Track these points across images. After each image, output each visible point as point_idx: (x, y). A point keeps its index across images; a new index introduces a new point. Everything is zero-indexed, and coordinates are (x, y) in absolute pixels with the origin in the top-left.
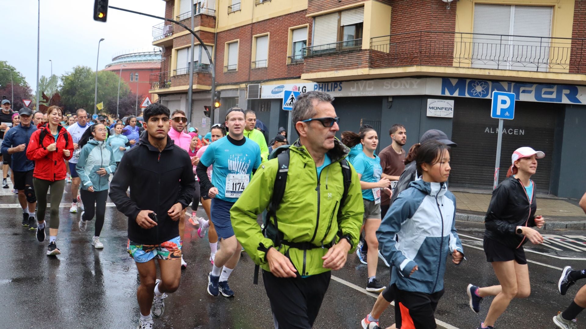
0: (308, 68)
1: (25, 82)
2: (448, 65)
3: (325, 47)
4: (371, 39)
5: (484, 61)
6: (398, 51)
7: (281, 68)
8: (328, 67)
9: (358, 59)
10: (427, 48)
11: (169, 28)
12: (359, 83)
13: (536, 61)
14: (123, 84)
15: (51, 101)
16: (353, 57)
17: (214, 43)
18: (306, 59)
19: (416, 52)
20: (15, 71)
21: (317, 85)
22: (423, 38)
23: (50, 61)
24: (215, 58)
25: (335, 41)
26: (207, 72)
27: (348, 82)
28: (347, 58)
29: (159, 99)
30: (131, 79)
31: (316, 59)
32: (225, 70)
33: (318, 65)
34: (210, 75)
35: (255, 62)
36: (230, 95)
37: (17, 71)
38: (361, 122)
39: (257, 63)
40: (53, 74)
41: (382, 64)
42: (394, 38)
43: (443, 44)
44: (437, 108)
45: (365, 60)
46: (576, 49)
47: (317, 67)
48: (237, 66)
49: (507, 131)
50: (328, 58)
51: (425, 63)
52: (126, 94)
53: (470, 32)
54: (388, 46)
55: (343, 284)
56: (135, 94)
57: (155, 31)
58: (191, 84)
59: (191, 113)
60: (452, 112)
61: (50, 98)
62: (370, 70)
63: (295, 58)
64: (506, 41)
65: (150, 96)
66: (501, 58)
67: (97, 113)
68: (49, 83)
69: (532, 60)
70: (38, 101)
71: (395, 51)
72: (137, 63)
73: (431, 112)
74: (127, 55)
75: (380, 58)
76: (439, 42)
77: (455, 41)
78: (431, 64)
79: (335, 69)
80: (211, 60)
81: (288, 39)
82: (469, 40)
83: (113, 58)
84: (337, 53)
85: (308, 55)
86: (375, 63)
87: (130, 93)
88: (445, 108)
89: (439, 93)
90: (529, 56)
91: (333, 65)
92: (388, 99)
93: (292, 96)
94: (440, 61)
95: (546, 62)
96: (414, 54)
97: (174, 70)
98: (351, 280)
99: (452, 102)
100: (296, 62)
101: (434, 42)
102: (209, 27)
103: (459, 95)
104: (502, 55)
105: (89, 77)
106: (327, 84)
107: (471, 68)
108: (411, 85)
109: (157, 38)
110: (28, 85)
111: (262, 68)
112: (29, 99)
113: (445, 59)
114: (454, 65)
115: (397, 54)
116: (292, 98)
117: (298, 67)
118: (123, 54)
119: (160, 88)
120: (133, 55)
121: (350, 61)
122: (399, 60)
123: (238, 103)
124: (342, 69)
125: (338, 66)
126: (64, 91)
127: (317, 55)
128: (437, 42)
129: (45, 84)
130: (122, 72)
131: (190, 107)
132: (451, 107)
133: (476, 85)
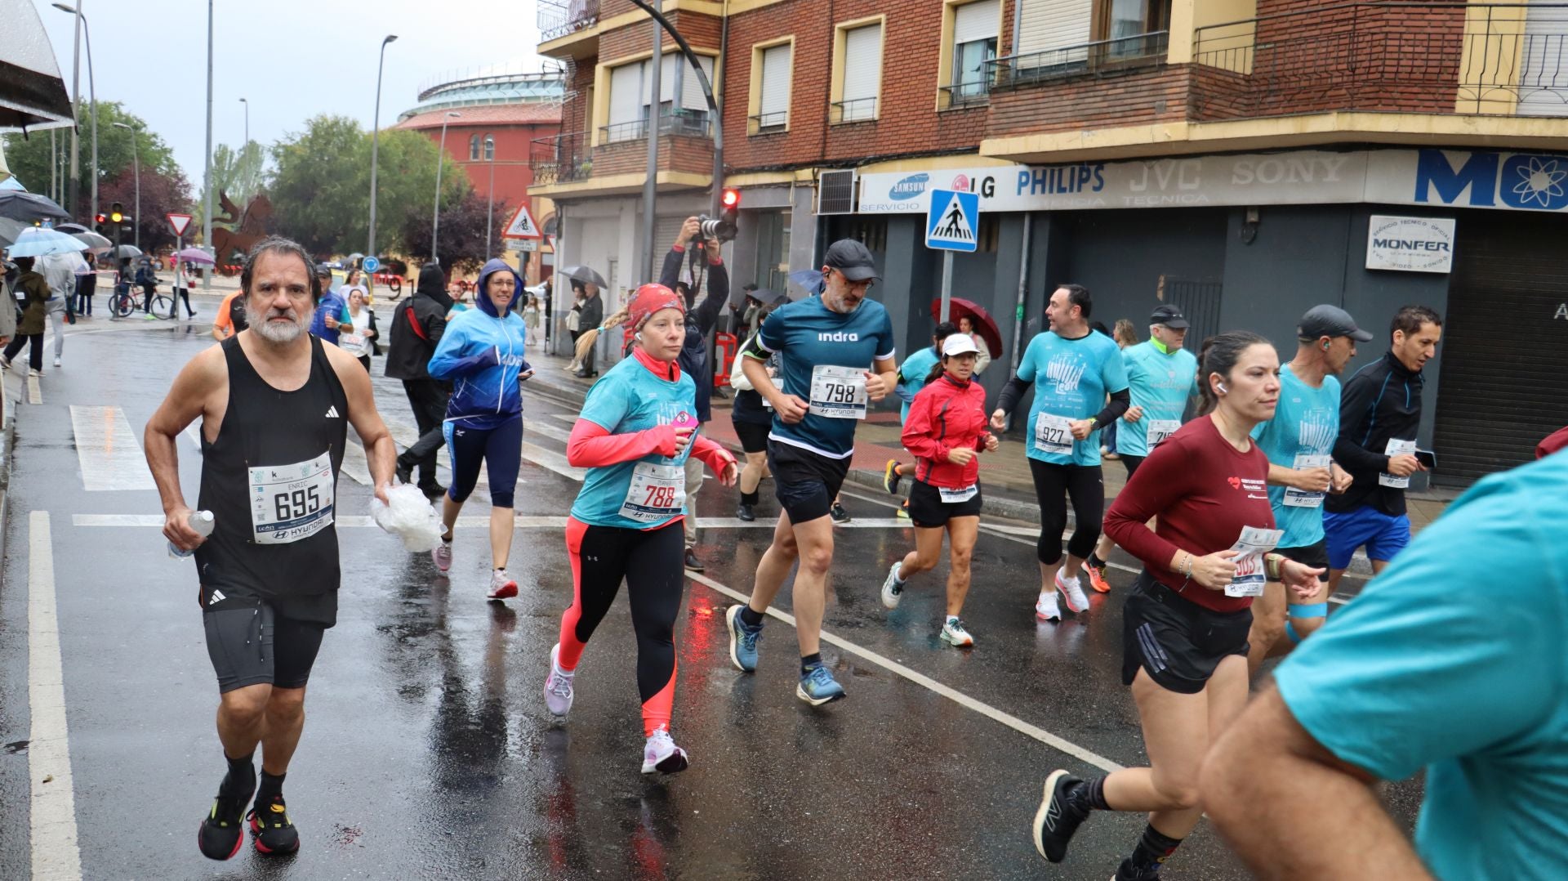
0: (1001, 121)
1: (173, 161)
2: (1437, 109)
3: (1055, 59)
4: (1197, 30)
5: (1562, 93)
6: (1278, 68)
7: (918, 122)
8: (1063, 120)
9: (1155, 92)
10: (1374, 57)
11: (588, 3)
12: (1157, 165)
14: (449, 168)
15: (244, 217)
16: (1139, 89)
17: (720, 49)
18: (996, 96)
19: (1337, 70)
20: (143, 130)
21: (1026, 174)
22: (1361, 26)
23: (243, 100)
24: (724, 92)
25: (1086, 40)
26: (699, 135)
27: (1123, 165)
28: (1122, 90)
29: (556, 212)
30: (472, 153)
31: (1027, 96)
32: (753, 128)
33: (1032, 112)
34: (707, 144)
35: (840, 105)
36: (766, 201)
37: (149, 130)
38: (1161, 284)
39: (847, 106)
40: (250, 139)
41: (1231, 107)
42: (1269, 28)
43: (1426, 43)
44: (1400, 244)
45: (1175, 97)
47: (1028, 118)
48: (787, 117)
50: (1062, 92)
51: (1367, 102)
52: (458, 196)
54: (1250, 53)
56: (484, 197)
57: (546, 12)
58: (651, 170)
60: (1450, 255)
61: (243, 207)
62: (1192, 128)
63: (963, 92)
65: (530, 204)
67: (376, 254)
68: (238, 166)
70: (209, 217)
71: (1270, 69)
72: (491, 107)
73: (1381, 257)
74: (461, 82)
75: (1223, 90)
76: (1412, 37)
77: (1465, 31)
78: (1386, 108)
79: (1085, 124)
80: (710, 99)
81: (942, 33)
82: (1513, 28)
83: (422, 92)
84: (1091, 75)
85: (1000, 81)
86: (1209, 106)
87: (470, 194)
88: (1427, 243)
89: (1408, 198)
91: (1076, 113)
92: (1245, 217)
93: (955, 205)
94: (1412, 96)
96: (1331, 77)
97: (601, 129)
99: (1449, 226)
100: (965, 104)
101: (1398, 36)
103: (1471, 203)
105: (351, 146)
106: (1057, 169)
107: (1517, 116)
108: (1320, 171)
109: (552, 34)
110: (180, 172)
111: (861, 122)
112: (185, 213)
113: (1433, 90)
114: (1460, 107)
115: (1277, 78)
116: (956, 213)
117: (971, 120)
118: (450, 81)
119: (561, 180)
120: (479, 82)
121: (1129, 101)
122: (1284, 95)
123: (789, 226)
124: (1106, 126)
125: (1093, 117)
126: (281, 189)
127: (1029, 83)
128: (1405, 36)
129: (226, 169)
130: (447, 133)
131: (649, 238)
132: (1445, 240)
133: (1531, 170)
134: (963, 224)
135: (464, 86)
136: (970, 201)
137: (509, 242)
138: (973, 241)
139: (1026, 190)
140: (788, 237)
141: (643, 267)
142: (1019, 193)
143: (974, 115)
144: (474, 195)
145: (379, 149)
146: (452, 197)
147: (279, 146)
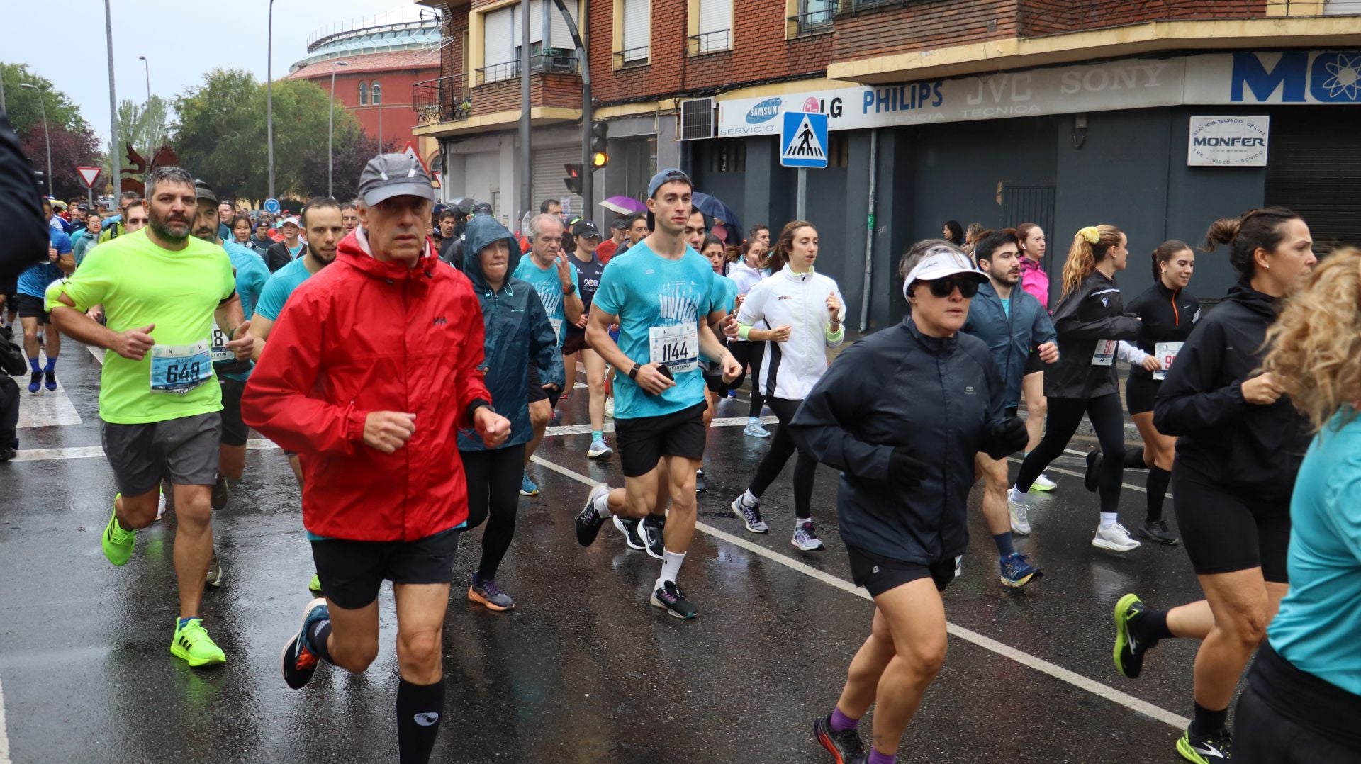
0: (846, 46)
1: (80, 118)
2: (1248, 14)
7: (769, 50)
8: (902, 42)
9: (986, 12)
12: (991, 81)
14: (340, 114)
16: (971, 9)
18: (840, 22)
20: (50, 90)
21: (871, 94)
23: (143, 58)
24: (589, 32)
26: (568, 72)
27: (959, 82)
28: (956, 12)
29: (441, 150)
30: (361, 99)
31: (868, 21)
32: (617, 63)
33: (873, 36)
34: (576, 80)
35: (697, 38)
36: (633, 130)
37: (55, 89)
38: (1000, 190)
39: (703, 39)
40: (151, 95)
41: (1057, 22)
44: (1219, 142)
45: (1005, 15)
47: (870, 42)
48: (649, 50)
50: (900, 16)
51: (1181, 12)
52: (350, 139)
55: (975, 644)
56: (374, 139)
58: (525, 106)
59: (531, 185)
60: (1265, 149)
61: (149, 158)
62: (1022, 43)
63: (809, 20)
65: (415, 143)
67: (277, 196)
68: (143, 120)
70: (117, 169)
72: (376, 54)
73: (1202, 155)
74: (347, 33)
75: (1049, 7)
78: (1202, 15)
79: (923, 44)
80: (576, 39)
83: (311, 43)
85: (843, 9)
86: (1036, 22)
87: (361, 136)
88: (1244, 140)
89: (1225, 98)
91: (915, 35)
92: (1074, 124)
93: (806, 126)
94: (1225, 3)
97: (477, 70)
98: (996, 632)
99: (1263, 122)
100: (812, 32)
103: (1284, 100)
106: (899, 87)
107: (1324, 17)
108: (1142, 78)
110: (87, 128)
111: (717, 53)
112: (94, 166)
114: (1271, 11)
116: (807, 133)
117: (818, 46)
118: (336, 33)
119: (443, 120)
120: (364, 32)
121: (963, 22)
122: (1107, 9)
123: (655, 153)
124: (943, 45)
125: (930, 38)
126: (183, 140)
127: (871, 9)
129: (132, 123)
130: (336, 81)
131: (526, 169)
132: (1260, 136)
133: (1339, 66)
134: (814, 142)
135: (349, 36)
136: (819, 121)
138: (824, 158)
139: (871, 108)
140: (655, 163)
141: (522, 196)
142: (865, 111)
143: (821, 41)
144: (365, 137)
145: (273, 98)
146: (344, 140)
147: (180, 100)
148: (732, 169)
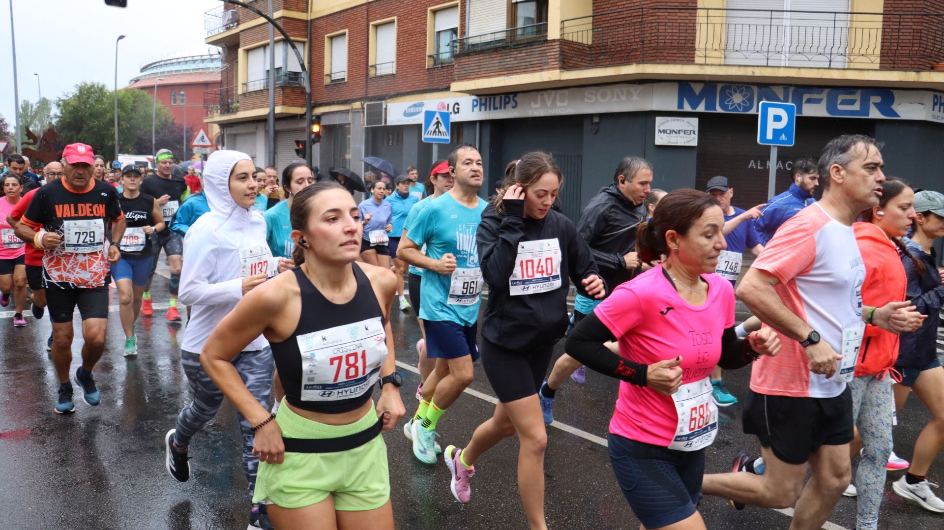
0: (461, 72)
2: (685, 61)
3: (489, 38)
4: (562, 22)
5: (745, 54)
6: (606, 41)
7: (417, 74)
8: (493, 71)
9: (542, 55)
10: (653, 35)
11: (232, 15)
12: (545, 94)
13: (828, 50)
14: (160, 109)
15: (41, 141)
16: (533, 53)
17: (307, 38)
18: (458, 59)
19: (635, 42)
21: (476, 100)
22: (646, 19)
23: (36, 75)
24: (310, 62)
25: (504, 28)
26: (298, 85)
27: (527, 94)
28: (524, 54)
29: (221, 132)
30: (173, 101)
31: (475, 58)
32: (327, 81)
33: (477, 67)
34: (302, 91)
35: (374, 66)
36: (336, 120)
39: (378, 67)
40: (42, 96)
41: (582, 62)
42: (599, 20)
43: (678, 28)
44: (672, 131)
45: (552, 57)
46: (890, 30)
47: (475, 71)
48: (346, 74)
49: (784, 165)
50: (493, 56)
51: (650, 58)
53: (721, 7)
54: (590, 33)
56: (181, 125)
57: (209, 20)
58: (272, 106)
59: (275, 153)
60: (696, 136)
61: (40, 136)
62: (562, 73)
63: (440, 57)
64: (779, 21)
65: (206, 128)
66: (772, 48)
68: (37, 113)
69: (821, 50)
70: (19, 142)
71: (601, 42)
72: (182, 74)
73: (663, 139)
74: (164, 61)
75: (577, 53)
76: (671, 24)
77: (697, 21)
78: (661, 61)
79: (505, 73)
80: (303, 66)
81: (428, 26)
82: (719, 20)
83: (142, 67)
84: (508, 46)
85: (460, 51)
86: (570, 61)
87: (173, 123)
88: (685, 131)
89: (674, 107)
90: (816, 44)
91: (501, 67)
92: (592, 120)
93: (438, 119)
94: (673, 55)
95: (843, 52)
96: (632, 45)
97: (243, 84)
99: (695, 121)
100: (442, 64)
101: (664, 24)
102: (297, 11)
103: (706, 109)
104: (773, 43)
105: (102, 100)
106: (492, 97)
107: (725, 65)
108: (629, 94)
109: (213, 32)
111: (387, 75)
112: (5, 140)
113: (683, 52)
114: (697, 60)
115: (605, 46)
116: (438, 123)
117: (445, 73)
118: (159, 61)
119: (222, 113)
120: (175, 61)
121: (529, 60)
122: (608, 55)
123: (350, 134)
124: (517, 73)
125: (509, 69)
126: (62, 125)
127: (476, 52)
128: (668, 24)
129: (29, 114)
130: (158, 90)
131: (272, 143)
132: (693, 129)
133: (733, 92)
134: (442, 128)
135: (166, 63)
136: (445, 116)
137: (195, 150)
138: (448, 137)
139: (477, 109)
140: (349, 139)
141: (269, 159)
142: (473, 111)
143: (447, 70)
145: (118, 100)
146: (162, 125)
147: (60, 100)
148: (395, 144)
